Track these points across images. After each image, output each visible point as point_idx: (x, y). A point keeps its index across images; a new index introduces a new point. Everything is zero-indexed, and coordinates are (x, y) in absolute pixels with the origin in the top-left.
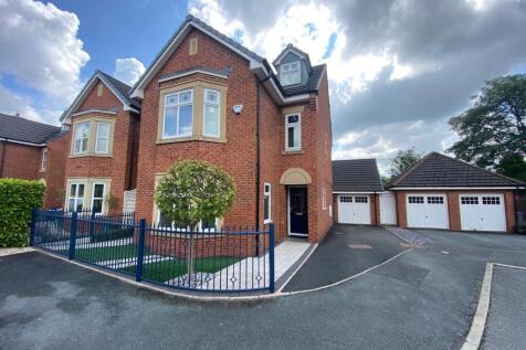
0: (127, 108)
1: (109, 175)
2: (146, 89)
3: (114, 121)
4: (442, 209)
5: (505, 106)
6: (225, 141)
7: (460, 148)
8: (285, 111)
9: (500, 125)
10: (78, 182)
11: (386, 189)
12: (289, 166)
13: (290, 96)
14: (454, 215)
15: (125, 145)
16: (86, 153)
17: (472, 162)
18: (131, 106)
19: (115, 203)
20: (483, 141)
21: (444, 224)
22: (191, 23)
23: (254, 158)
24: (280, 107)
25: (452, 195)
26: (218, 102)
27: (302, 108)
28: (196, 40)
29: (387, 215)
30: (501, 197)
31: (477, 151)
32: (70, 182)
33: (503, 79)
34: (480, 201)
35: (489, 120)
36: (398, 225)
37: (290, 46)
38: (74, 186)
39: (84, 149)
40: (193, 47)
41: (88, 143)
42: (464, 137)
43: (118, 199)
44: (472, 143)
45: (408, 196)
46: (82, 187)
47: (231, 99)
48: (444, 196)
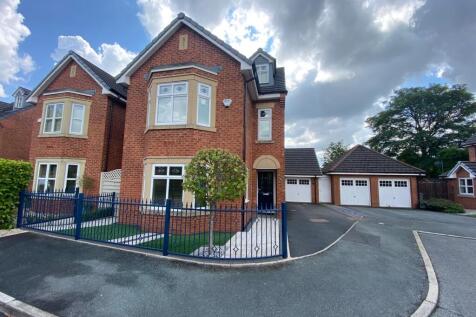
0: (106, 91)
1: (83, 157)
2: (132, 76)
3: (89, 103)
4: (366, 190)
5: (407, 110)
6: (215, 130)
7: (374, 141)
8: (258, 106)
9: (402, 126)
10: (49, 162)
11: (324, 173)
12: (261, 153)
13: (263, 94)
14: (374, 195)
15: (103, 127)
16: (59, 133)
17: (382, 153)
18: (112, 90)
19: (91, 183)
20: (389, 138)
21: (367, 202)
22: (183, 20)
23: (242, 146)
24: (255, 102)
25: (373, 179)
26: (209, 95)
27: (272, 105)
28: (186, 36)
29: (324, 196)
30: (408, 181)
31: (385, 145)
32: (39, 163)
33: (407, 90)
34: (393, 184)
35: (395, 121)
36: (333, 203)
37: (260, 50)
38: (44, 167)
39: (55, 130)
40: (183, 42)
41: (62, 123)
42: (377, 133)
43: (93, 180)
44: (382, 138)
45: (341, 179)
46: (53, 167)
47: (220, 94)
48: (367, 180)
